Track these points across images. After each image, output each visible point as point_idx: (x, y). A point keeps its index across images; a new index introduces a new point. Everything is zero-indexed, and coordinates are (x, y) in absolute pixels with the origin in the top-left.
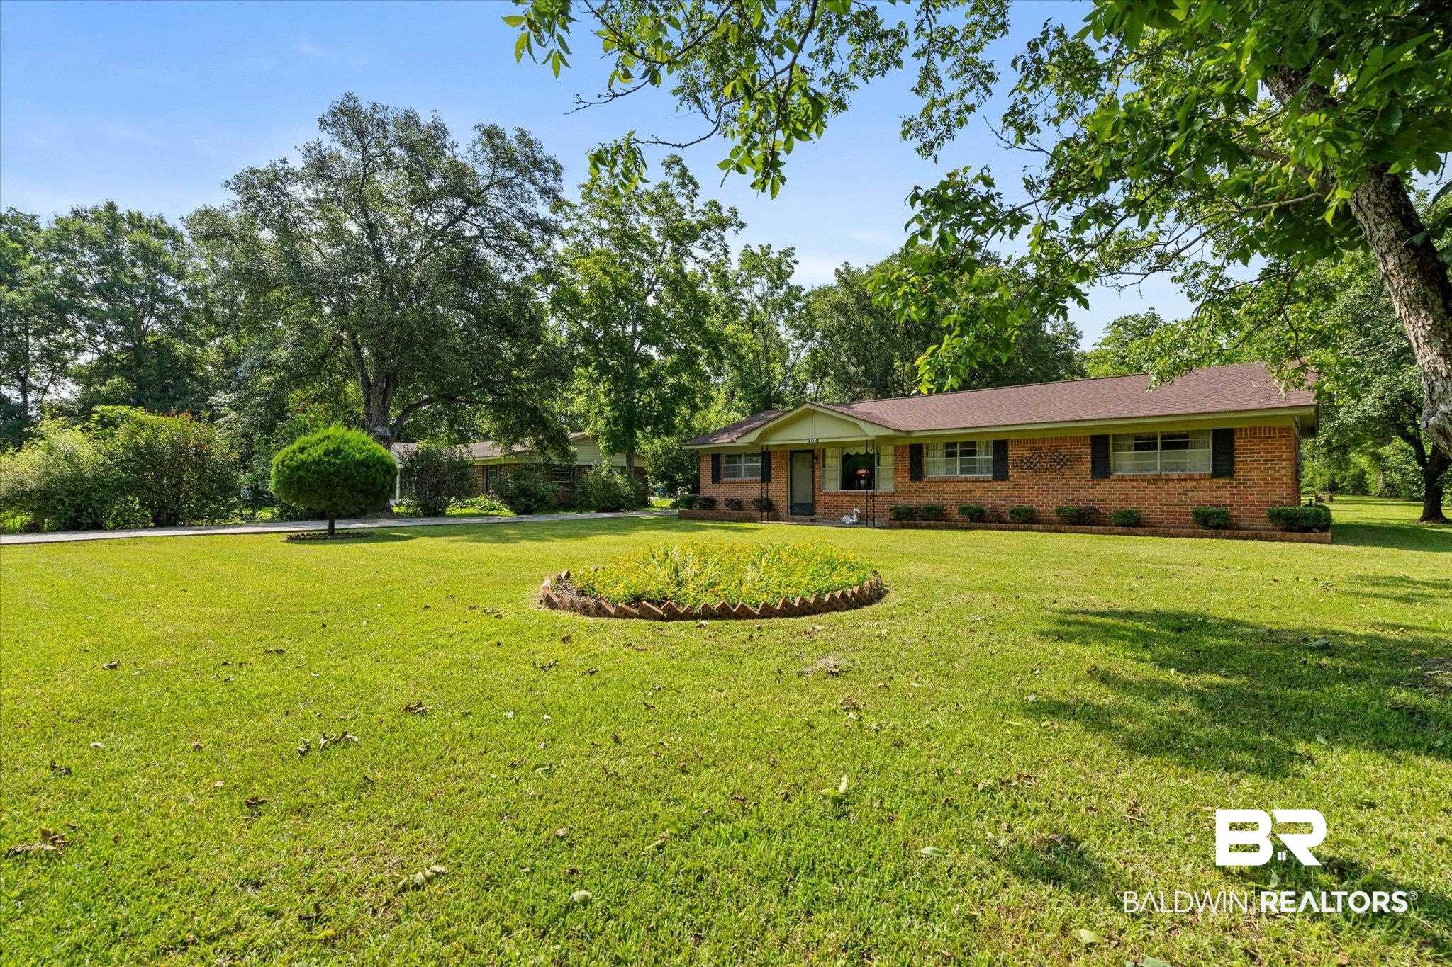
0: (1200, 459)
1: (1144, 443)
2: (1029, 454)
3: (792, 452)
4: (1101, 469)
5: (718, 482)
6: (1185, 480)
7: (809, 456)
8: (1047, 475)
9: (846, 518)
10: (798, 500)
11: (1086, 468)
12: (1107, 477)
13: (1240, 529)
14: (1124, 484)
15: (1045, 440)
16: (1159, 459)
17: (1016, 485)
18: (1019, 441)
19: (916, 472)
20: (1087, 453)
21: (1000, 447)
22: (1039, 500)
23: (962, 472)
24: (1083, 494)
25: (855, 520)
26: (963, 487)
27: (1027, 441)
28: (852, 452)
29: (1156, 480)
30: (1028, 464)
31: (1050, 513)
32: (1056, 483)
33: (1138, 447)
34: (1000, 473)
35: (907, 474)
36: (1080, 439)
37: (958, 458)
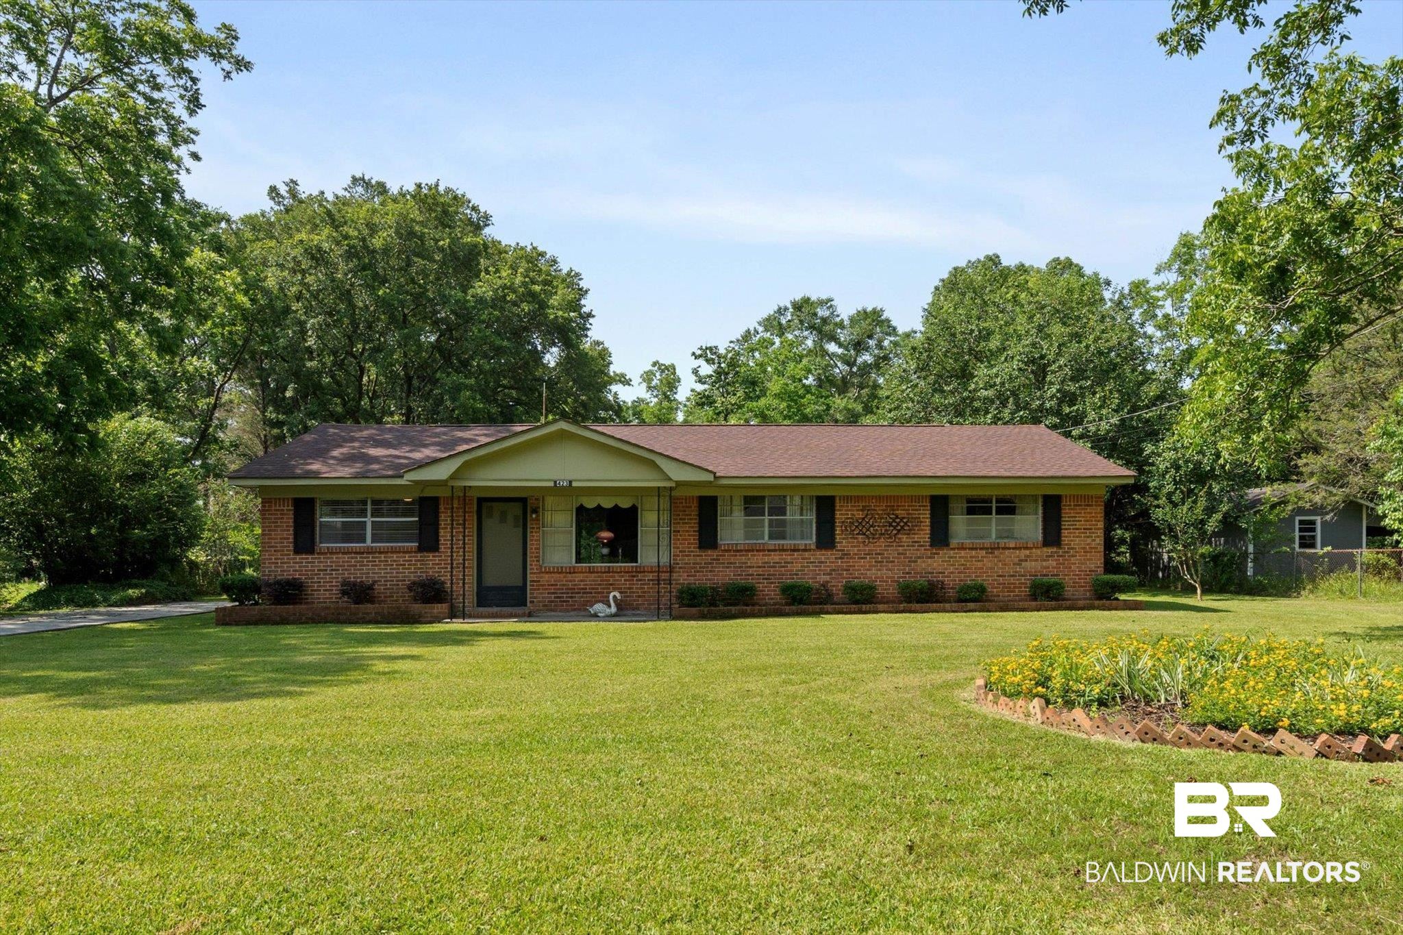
0: (1029, 525)
1: (978, 506)
2: (860, 515)
3: (481, 501)
4: (940, 537)
5: (311, 550)
6: (1020, 548)
7: (516, 509)
8: (882, 542)
9: (599, 607)
10: (490, 581)
11: (924, 534)
12: (947, 545)
13: (1064, 600)
14: (963, 553)
15: (880, 498)
16: (993, 525)
17: (845, 555)
18: (847, 499)
19: (708, 537)
20: (925, 516)
21: (825, 505)
22: (872, 573)
23: (771, 538)
24: (922, 565)
25: (613, 609)
26: (775, 557)
27: (859, 498)
28: (590, 503)
29: (993, 549)
30: (860, 528)
31: (887, 588)
32: (891, 553)
33: (971, 511)
34: (826, 540)
35: (693, 539)
36: (918, 498)
37: (767, 518)
